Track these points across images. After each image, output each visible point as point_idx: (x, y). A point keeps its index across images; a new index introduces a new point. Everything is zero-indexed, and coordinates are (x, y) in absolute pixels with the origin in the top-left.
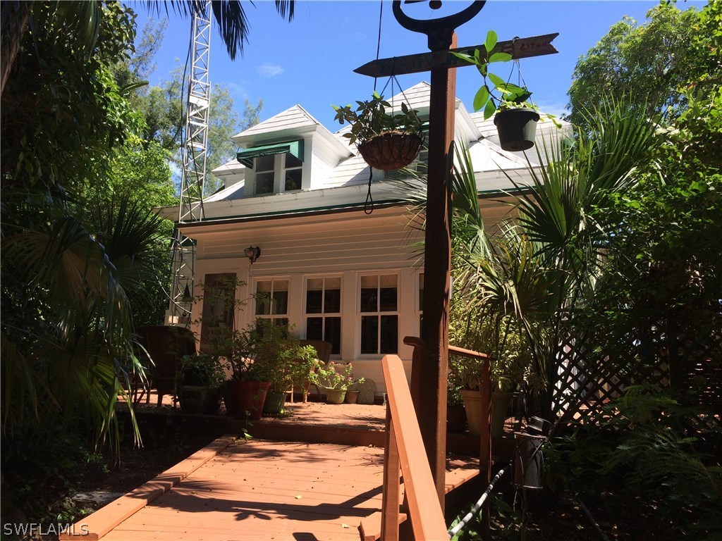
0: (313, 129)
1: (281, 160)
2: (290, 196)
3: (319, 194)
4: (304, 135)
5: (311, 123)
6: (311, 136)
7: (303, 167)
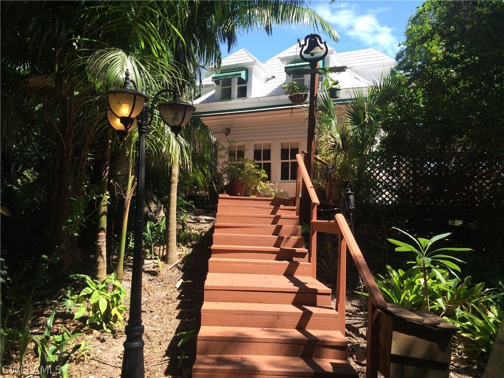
0: (253, 63)
1: (235, 81)
2: (241, 101)
3: (257, 100)
4: (248, 67)
5: (252, 60)
6: (252, 68)
7: (248, 85)
